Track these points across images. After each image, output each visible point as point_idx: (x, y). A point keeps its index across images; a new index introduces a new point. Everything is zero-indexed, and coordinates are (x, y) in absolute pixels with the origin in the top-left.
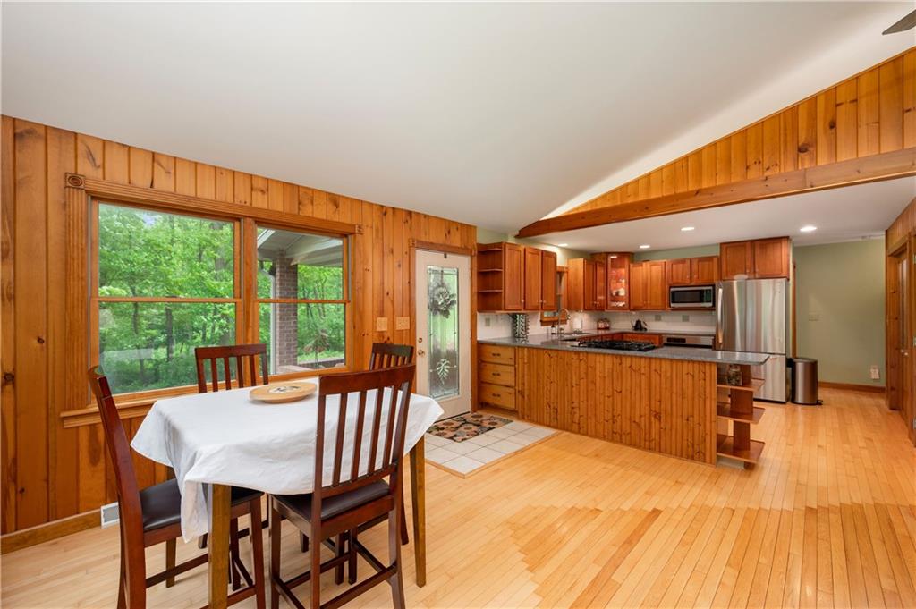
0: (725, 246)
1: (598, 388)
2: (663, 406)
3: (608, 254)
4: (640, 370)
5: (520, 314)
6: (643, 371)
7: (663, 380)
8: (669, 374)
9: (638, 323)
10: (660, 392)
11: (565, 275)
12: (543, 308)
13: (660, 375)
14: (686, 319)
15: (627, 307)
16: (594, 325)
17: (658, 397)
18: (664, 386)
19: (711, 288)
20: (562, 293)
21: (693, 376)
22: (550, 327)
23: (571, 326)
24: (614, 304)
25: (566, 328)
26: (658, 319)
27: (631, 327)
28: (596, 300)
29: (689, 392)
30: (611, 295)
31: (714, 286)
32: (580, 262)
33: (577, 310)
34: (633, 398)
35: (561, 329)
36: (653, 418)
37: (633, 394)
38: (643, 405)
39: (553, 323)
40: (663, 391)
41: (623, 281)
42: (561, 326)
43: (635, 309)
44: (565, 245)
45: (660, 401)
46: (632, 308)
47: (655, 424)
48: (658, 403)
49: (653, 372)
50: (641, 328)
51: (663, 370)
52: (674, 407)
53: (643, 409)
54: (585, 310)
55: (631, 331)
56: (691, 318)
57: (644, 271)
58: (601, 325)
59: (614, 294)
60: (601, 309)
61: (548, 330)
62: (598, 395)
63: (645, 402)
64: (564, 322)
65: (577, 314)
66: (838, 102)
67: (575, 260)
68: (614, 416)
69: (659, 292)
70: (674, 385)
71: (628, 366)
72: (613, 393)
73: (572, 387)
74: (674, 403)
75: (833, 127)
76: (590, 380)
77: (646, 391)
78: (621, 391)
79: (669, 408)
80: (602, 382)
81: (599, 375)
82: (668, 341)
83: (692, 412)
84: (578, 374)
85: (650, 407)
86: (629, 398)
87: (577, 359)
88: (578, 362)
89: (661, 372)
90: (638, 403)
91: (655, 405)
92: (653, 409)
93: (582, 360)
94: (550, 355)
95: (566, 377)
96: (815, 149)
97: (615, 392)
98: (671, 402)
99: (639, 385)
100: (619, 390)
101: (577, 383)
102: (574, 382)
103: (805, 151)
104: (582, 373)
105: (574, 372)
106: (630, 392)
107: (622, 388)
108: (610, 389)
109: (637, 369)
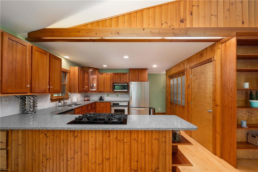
0: (130, 70)
1: (90, 157)
2: (139, 165)
3: (89, 68)
4: (123, 139)
5: (28, 96)
6: (125, 141)
7: (140, 146)
8: (143, 141)
9: (101, 97)
10: (138, 154)
11: (68, 74)
12: (51, 91)
13: (138, 142)
14: (117, 95)
15: (97, 91)
16: (83, 99)
17: (136, 159)
18: (140, 150)
19: (127, 84)
20: (66, 83)
21: (158, 140)
22: (58, 102)
23: (72, 100)
24: (91, 90)
25: (68, 102)
26: (108, 95)
27: (98, 99)
28: (84, 88)
29: (156, 152)
30: (91, 86)
31: (128, 84)
32: (76, 68)
33: (75, 92)
34: (118, 161)
35: (65, 103)
37: (118, 159)
38: (125, 166)
39: (59, 100)
41: (96, 80)
42: (66, 101)
43: (100, 92)
44: (67, 57)
45: (137, 162)
46: (99, 91)
48: (136, 163)
49: (133, 140)
50: (102, 100)
51: (140, 138)
52: (147, 164)
53: (125, 170)
54: (79, 92)
55: (98, 101)
56: (119, 95)
57: (104, 77)
58: (86, 99)
59: (92, 85)
60: (86, 92)
61: (56, 104)
62: (90, 164)
63: (127, 163)
64: (68, 98)
65: (74, 94)
66: (193, 5)
67: (73, 67)
69: (109, 85)
70: (147, 148)
71: (114, 138)
72: (103, 161)
73: (68, 160)
74: (147, 161)
75: (191, 14)
76: (83, 153)
77: (127, 156)
78: (109, 159)
79: (143, 165)
80: (94, 153)
81: (91, 147)
82: (113, 105)
83: (158, 165)
84: (72, 149)
85: (130, 167)
86: (115, 163)
87: (72, 136)
88: (72, 138)
89: (138, 139)
90: (122, 165)
91: (134, 164)
92: (133, 168)
93: (76, 136)
94: (46, 135)
95: (61, 153)
96: (186, 23)
97: (105, 160)
98: (145, 161)
99: (122, 151)
100: (107, 158)
101: (72, 156)
102: (69, 157)
103: (183, 22)
104: (76, 148)
105: (69, 148)
106: (116, 158)
107: (109, 156)
108: (101, 158)
109: (121, 139)
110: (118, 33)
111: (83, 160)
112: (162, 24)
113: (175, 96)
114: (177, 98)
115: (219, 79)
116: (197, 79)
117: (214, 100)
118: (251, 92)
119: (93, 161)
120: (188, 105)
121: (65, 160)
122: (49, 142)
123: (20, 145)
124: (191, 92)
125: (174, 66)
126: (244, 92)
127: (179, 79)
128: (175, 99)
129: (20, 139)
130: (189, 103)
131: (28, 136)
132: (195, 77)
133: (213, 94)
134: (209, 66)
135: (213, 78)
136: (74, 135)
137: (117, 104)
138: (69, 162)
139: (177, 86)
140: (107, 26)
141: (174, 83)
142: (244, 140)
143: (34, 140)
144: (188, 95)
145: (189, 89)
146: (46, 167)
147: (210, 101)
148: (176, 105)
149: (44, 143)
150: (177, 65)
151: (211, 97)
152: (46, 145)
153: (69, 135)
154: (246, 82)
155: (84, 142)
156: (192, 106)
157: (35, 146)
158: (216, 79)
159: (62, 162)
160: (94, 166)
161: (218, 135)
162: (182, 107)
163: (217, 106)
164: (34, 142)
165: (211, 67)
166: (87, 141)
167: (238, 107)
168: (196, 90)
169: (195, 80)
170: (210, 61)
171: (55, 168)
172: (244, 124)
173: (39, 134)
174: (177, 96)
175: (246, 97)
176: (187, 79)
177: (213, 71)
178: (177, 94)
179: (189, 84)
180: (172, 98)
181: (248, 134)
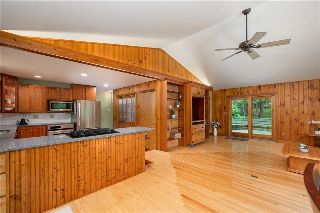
0: (75, 86)
1: (97, 159)
2: (129, 156)
4: (120, 142)
6: (121, 142)
7: (129, 144)
8: (131, 140)
9: (22, 120)
10: (128, 150)
13: (128, 142)
15: (17, 111)
17: (127, 152)
18: (129, 147)
21: (139, 139)
26: (35, 117)
29: (137, 146)
34: (117, 157)
36: (125, 163)
37: (117, 155)
38: (121, 159)
40: (129, 148)
45: (128, 154)
47: (126, 164)
49: (125, 141)
52: (133, 154)
53: (121, 161)
62: (97, 164)
63: (122, 157)
68: (107, 172)
69: (41, 103)
70: (133, 145)
71: (114, 142)
72: (106, 159)
73: (78, 166)
74: (133, 152)
75: (146, 59)
76: (92, 157)
77: (122, 152)
78: (111, 156)
79: (131, 156)
80: (100, 155)
81: (98, 152)
82: (51, 128)
83: (139, 153)
84: (83, 156)
85: (124, 158)
86: (115, 158)
87: (82, 146)
88: (82, 148)
89: (128, 140)
90: (119, 159)
91: (126, 156)
92: (125, 159)
93: (86, 146)
94: (56, 149)
95: (72, 162)
96: (143, 64)
97: (108, 158)
98: (132, 152)
99: (119, 150)
100: (109, 156)
101: (82, 161)
102: (80, 163)
103: (141, 63)
104: (86, 155)
105: (79, 156)
106: (115, 155)
107: (111, 154)
108: (105, 158)
109: (119, 142)
110: (97, 61)
111: (92, 162)
112: (128, 61)
113: (125, 115)
114: (127, 116)
115: (159, 102)
116: (145, 101)
117: (157, 116)
118: (172, 110)
119: (100, 161)
120: (138, 121)
121: (76, 167)
122: (59, 155)
123: (23, 165)
124: (140, 111)
125: (124, 88)
126: (169, 110)
127: (129, 100)
128: (125, 117)
129: (23, 159)
130: (139, 119)
131: (35, 154)
132: (144, 100)
133: (156, 112)
134: (154, 94)
135: (156, 102)
136: (84, 145)
137: (57, 127)
138: (80, 168)
139: (122, 106)
140: (82, 49)
141: (123, 103)
142: (170, 137)
143: (42, 156)
144: (138, 113)
145: (139, 109)
146: (56, 178)
147: (154, 116)
148: (126, 123)
149: (54, 157)
150: (127, 87)
151: (154, 114)
152: (56, 158)
153: (80, 146)
154: (170, 105)
155: (92, 149)
156: (142, 121)
157: (43, 162)
158: (157, 102)
159: (73, 169)
160: (100, 165)
161: (158, 137)
162: (132, 124)
163: (158, 119)
164: (42, 159)
165: (155, 94)
166: (95, 148)
167: (168, 119)
168: (144, 109)
169: (144, 102)
170: (154, 90)
171: (66, 176)
172: (170, 128)
173: (49, 150)
174: (127, 115)
175: (170, 113)
176: (137, 100)
177: (156, 97)
178: (127, 113)
179: (139, 104)
180: (121, 117)
181: (171, 134)
